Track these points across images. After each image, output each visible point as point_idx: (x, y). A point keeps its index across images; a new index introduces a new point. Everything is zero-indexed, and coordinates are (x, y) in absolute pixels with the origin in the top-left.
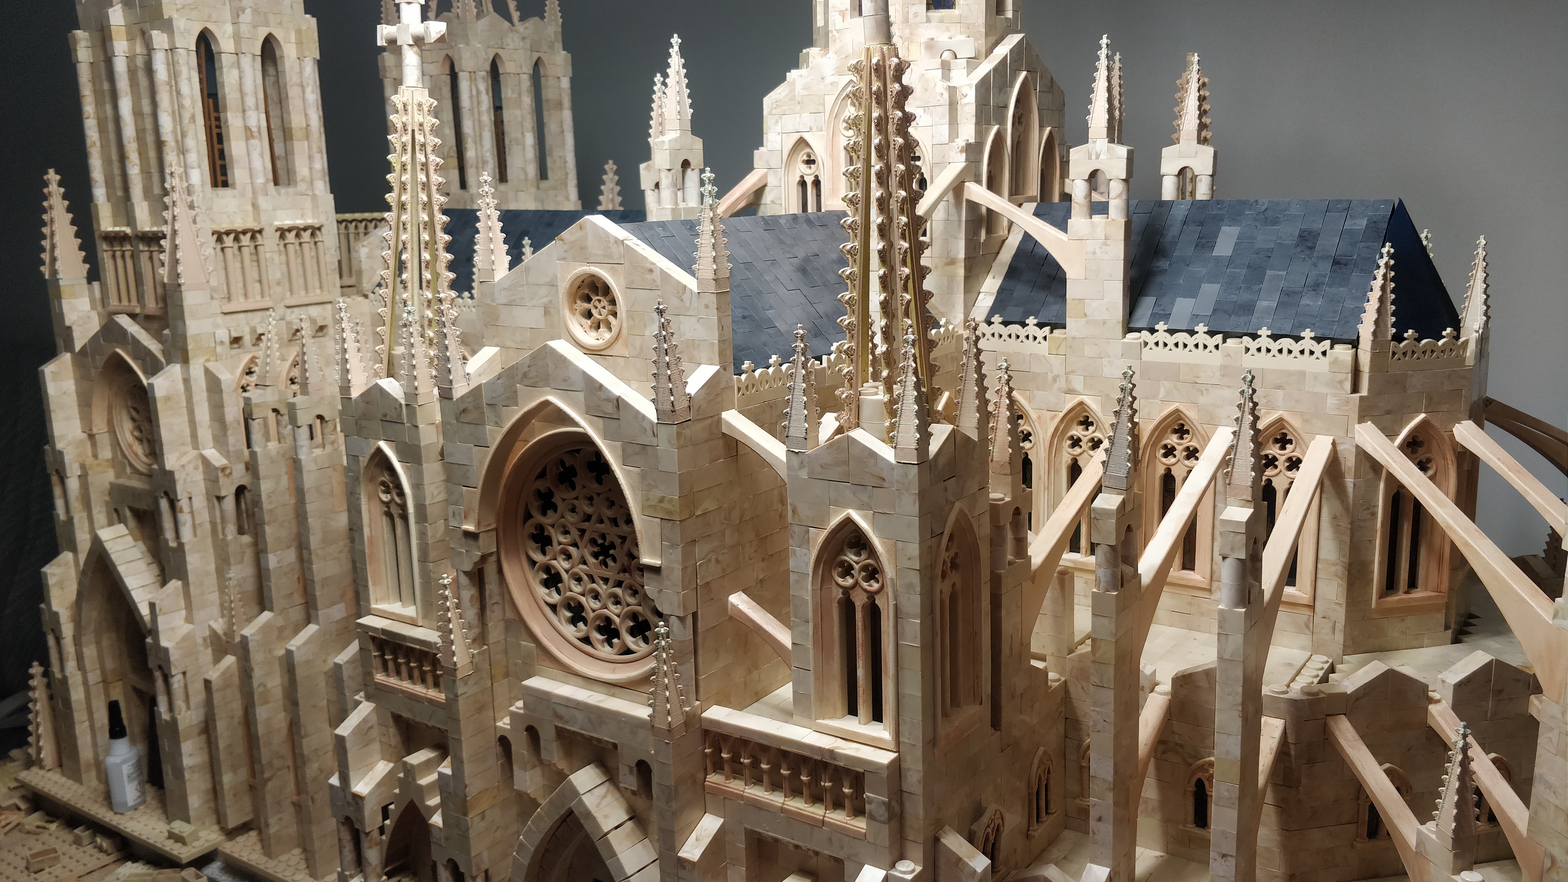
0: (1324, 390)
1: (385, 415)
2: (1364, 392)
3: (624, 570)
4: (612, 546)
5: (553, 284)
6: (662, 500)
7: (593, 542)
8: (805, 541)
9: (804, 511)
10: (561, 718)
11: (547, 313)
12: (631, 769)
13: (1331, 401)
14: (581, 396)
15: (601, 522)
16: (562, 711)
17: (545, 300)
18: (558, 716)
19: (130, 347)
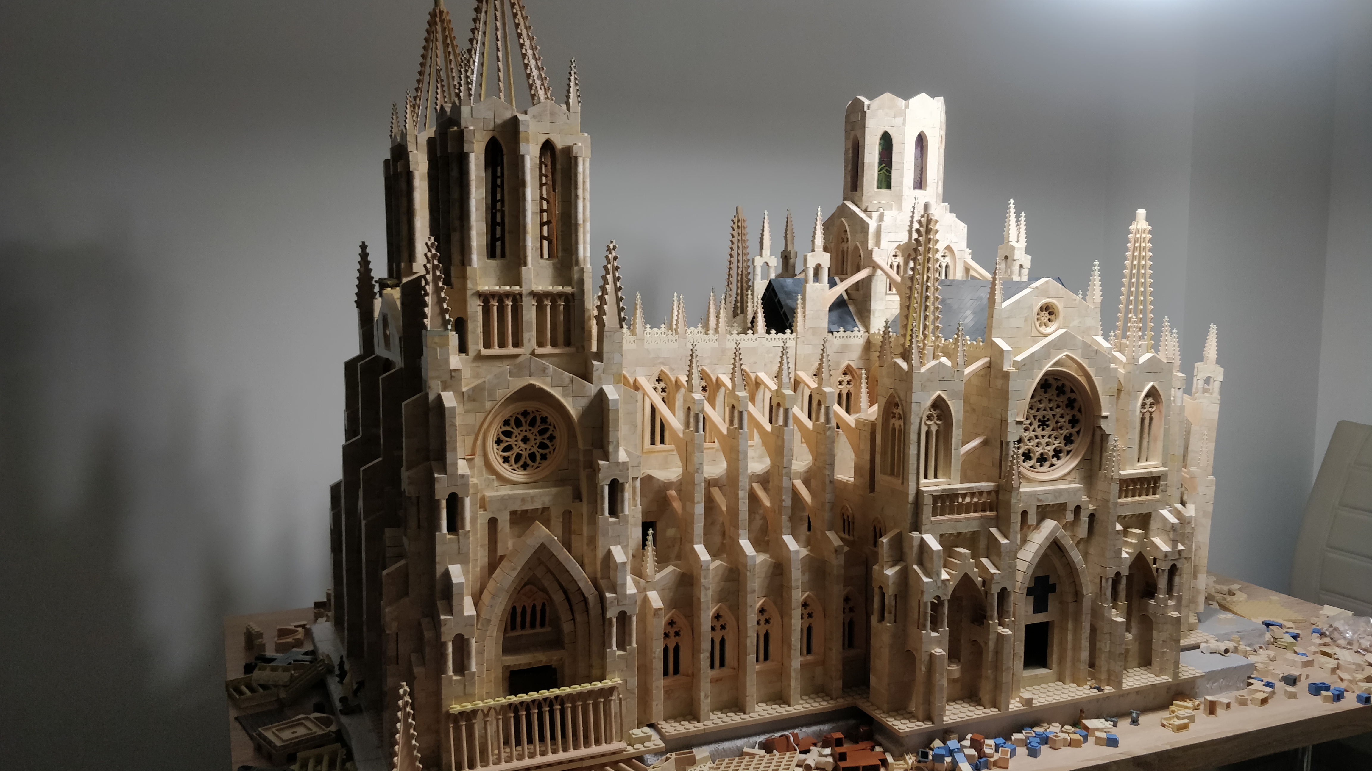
1: (943, 378)
3: (1053, 429)
4: (1048, 420)
5: (1031, 308)
7: (1040, 420)
8: (1135, 398)
9: (1136, 387)
11: (1025, 320)
12: (1072, 512)
14: (1080, 351)
15: (1046, 410)
16: (1041, 497)
17: (1026, 315)
18: (1039, 500)
19: (549, 379)
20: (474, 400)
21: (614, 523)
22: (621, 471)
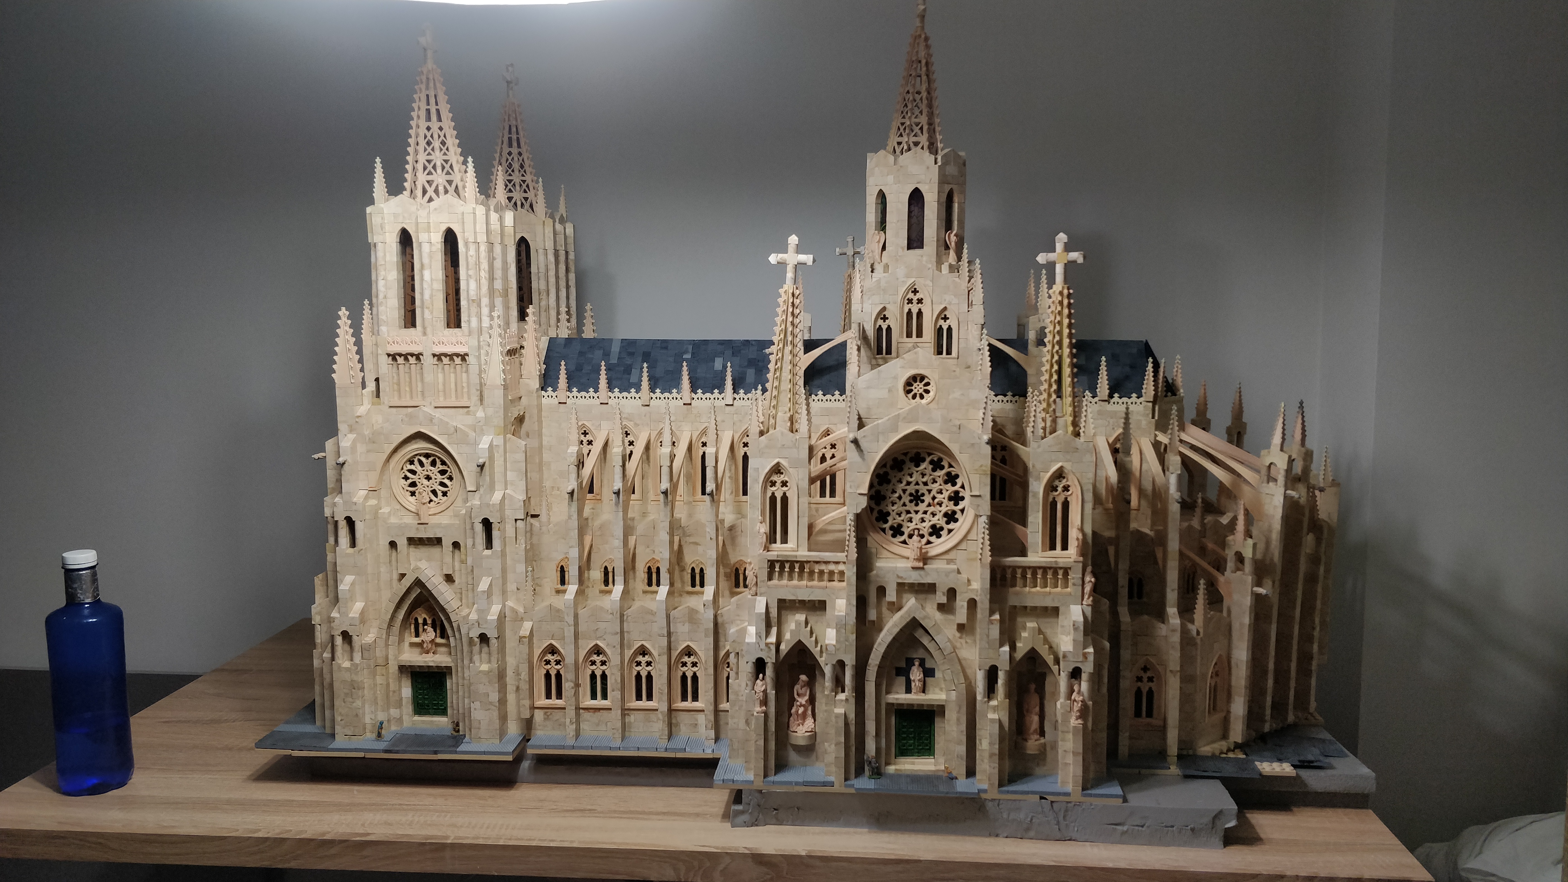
0: (1141, 418)
2: (1156, 418)
3: (929, 505)
4: (923, 495)
5: (897, 378)
6: (981, 466)
7: (911, 495)
8: (1038, 478)
9: (1039, 466)
10: (901, 578)
11: (890, 391)
12: (944, 594)
13: (1144, 423)
14: (938, 425)
15: (919, 485)
16: (900, 575)
17: (889, 385)
18: (898, 577)
19: (436, 427)
20: (374, 442)
21: (488, 557)
22: (491, 511)
